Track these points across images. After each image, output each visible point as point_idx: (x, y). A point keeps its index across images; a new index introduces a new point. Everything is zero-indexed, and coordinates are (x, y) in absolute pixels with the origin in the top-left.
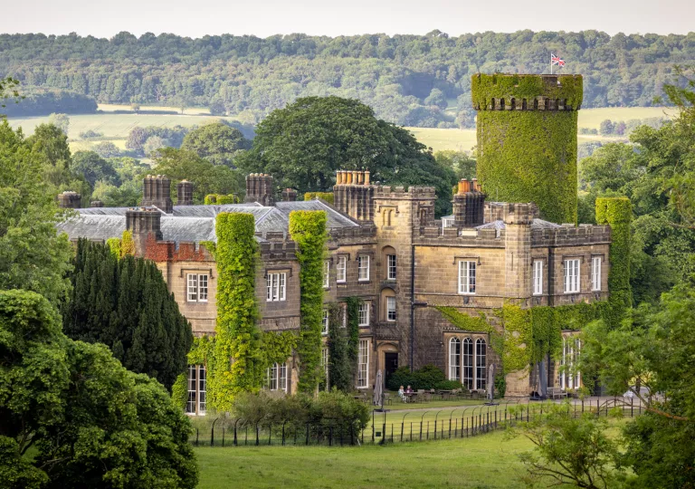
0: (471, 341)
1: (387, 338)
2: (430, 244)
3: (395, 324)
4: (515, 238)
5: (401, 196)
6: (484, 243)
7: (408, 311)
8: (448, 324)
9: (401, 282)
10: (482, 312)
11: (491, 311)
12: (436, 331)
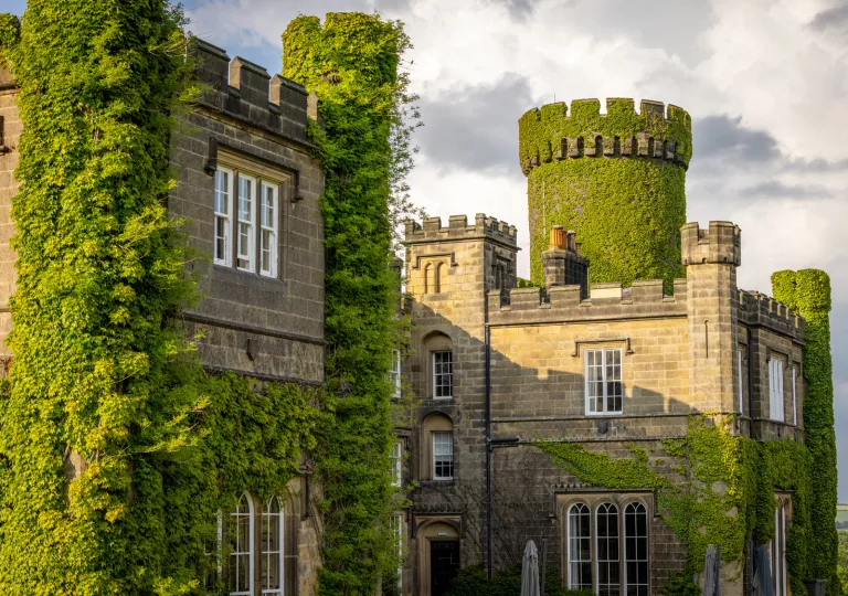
0: (613, 509)
1: (436, 511)
2: (521, 320)
3: (452, 483)
4: (710, 291)
5: (461, 232)
6: (639, 310)
7: (479, 456)
8: (565, 478)
9: (464, 399)
10: (638, 447)
11: (659, 446)
12: (539, 493)
